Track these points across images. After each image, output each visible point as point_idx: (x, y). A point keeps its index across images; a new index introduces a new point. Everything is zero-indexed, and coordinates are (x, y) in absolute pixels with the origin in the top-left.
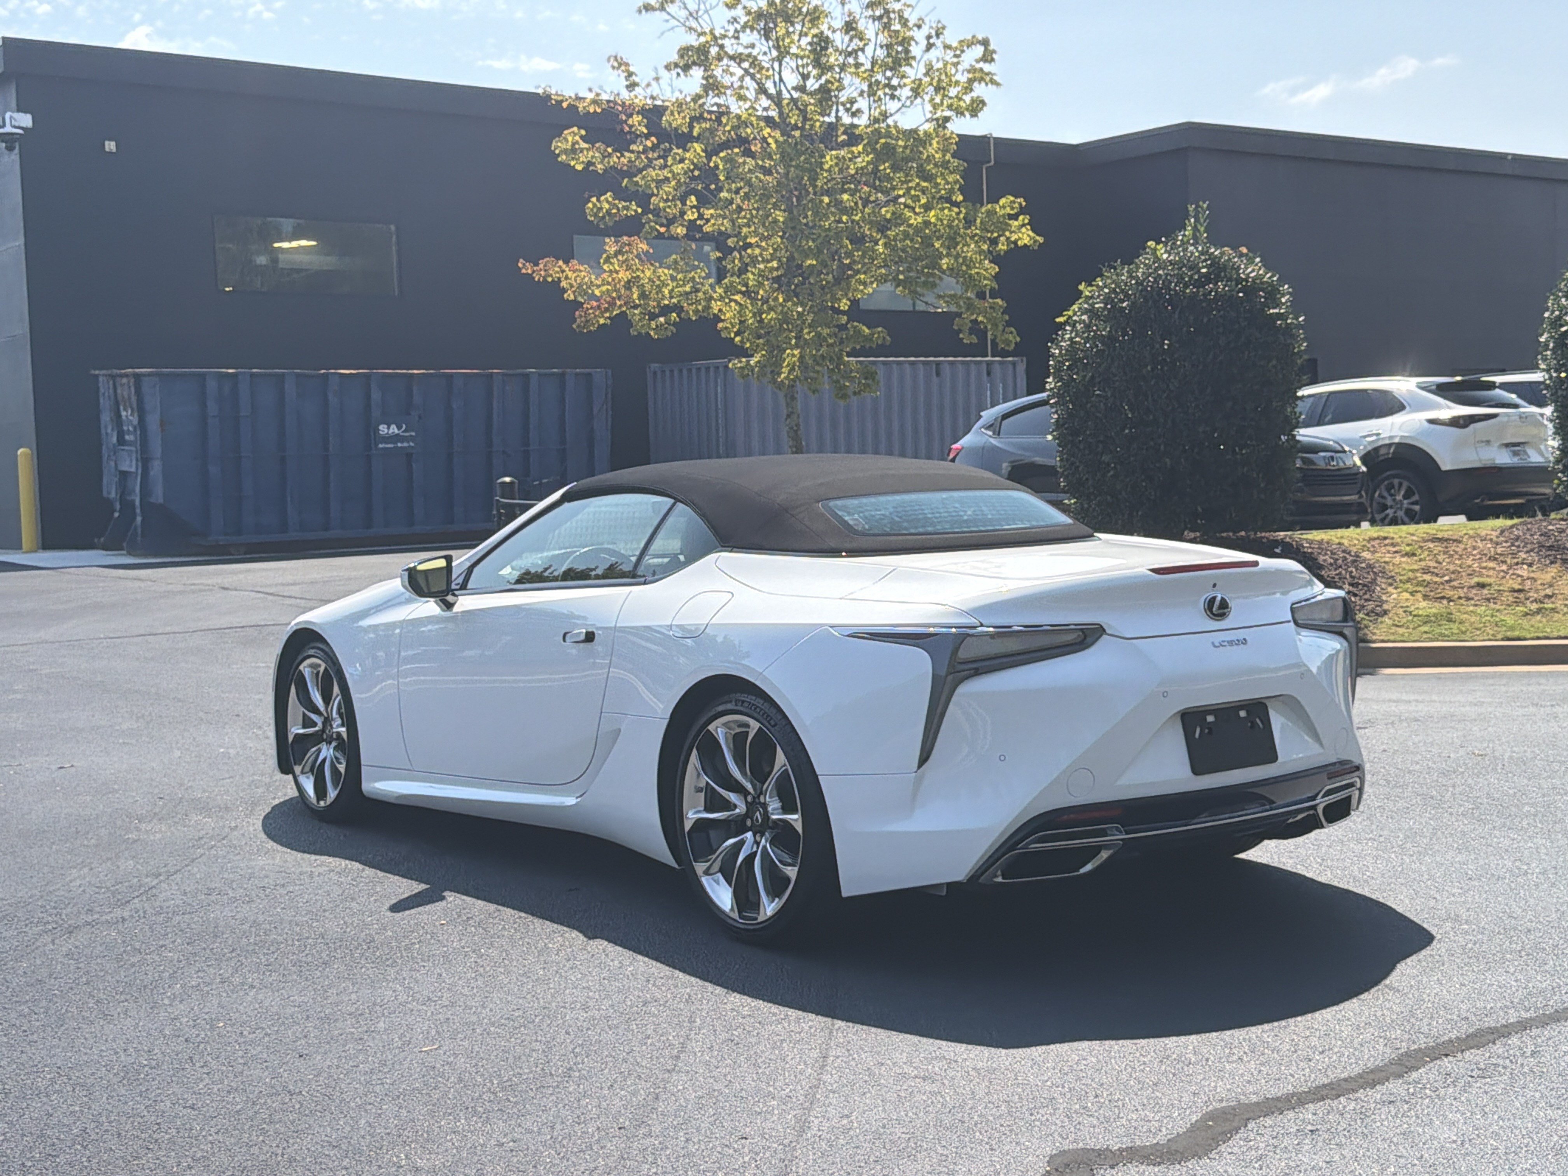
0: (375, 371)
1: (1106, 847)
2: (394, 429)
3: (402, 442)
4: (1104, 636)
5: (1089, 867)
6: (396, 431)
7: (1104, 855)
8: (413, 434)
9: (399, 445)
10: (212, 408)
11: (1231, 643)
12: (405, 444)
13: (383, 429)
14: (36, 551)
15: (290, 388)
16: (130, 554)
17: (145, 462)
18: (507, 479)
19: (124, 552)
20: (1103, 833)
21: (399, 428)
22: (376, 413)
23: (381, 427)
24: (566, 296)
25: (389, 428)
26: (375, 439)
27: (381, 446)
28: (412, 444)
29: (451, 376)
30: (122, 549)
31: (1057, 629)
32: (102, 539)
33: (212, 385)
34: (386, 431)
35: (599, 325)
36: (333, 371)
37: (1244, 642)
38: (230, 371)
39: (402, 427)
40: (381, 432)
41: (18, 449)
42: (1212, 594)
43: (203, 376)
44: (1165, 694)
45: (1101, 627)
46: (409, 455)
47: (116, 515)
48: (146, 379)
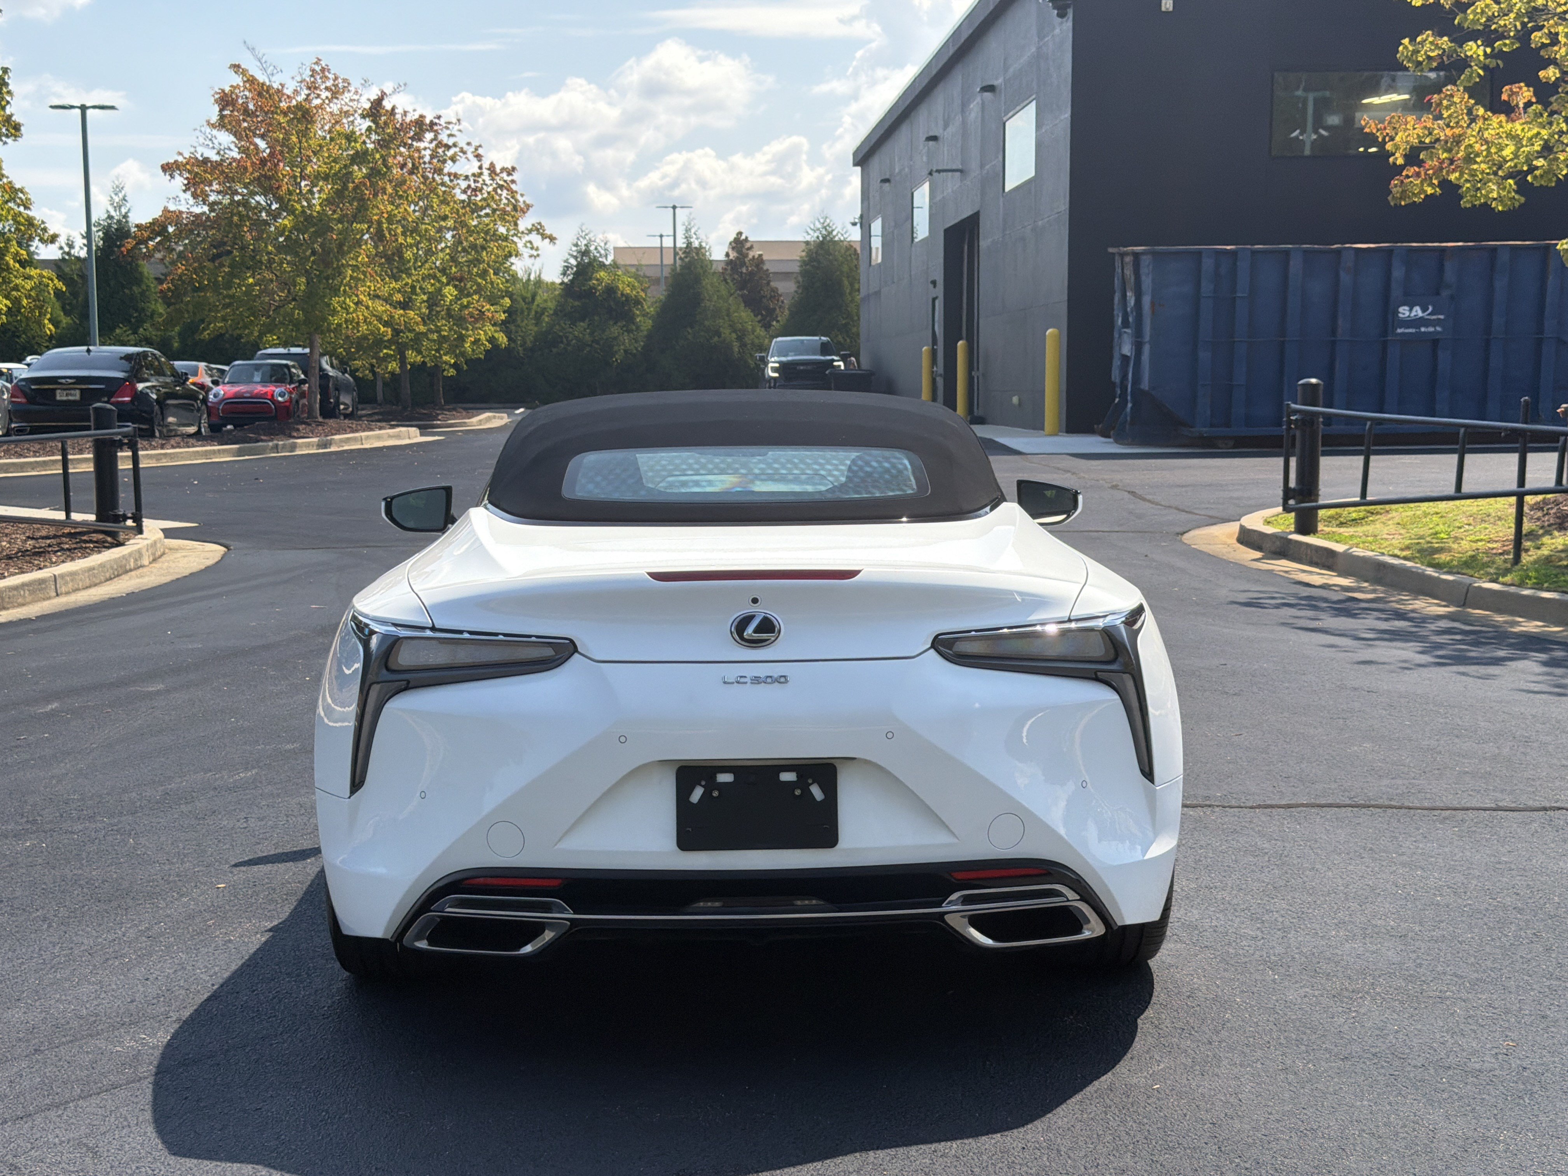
0: (1399, 244)
1: (551, 926)
2: (1417, 312)
3: (1427, 327)
4: (576, 655)
5: (528, 949)
6: (1420, 314)
7: (548, 935)
8: (1442, 317)
9: (1423, 329)
10: (1207, 287)
11: (756, 680)
12: (1431, 329)
13: (1404, 312)
14: (1056, 435)
15: (1296, 265)
16: (1117, 441)
17: (1138, 347)
18: (1314, 381)
19: (1111, 440)
20: (547, 908)
21: (1424, 310)
22: (1396, 292)
23: (1401, 309)
24: (1391, 159)
25: (1411, 310)
26: (1393, 322)
27: (1399, 331)
28: (1439, 329)
29: (1494, 249)
30: (1109, 437)
31: (515, 640)
32: (1100, 426)
33: (1208, 264)
34: (1407, 313)
35: (1427, 196)
36: (1347, 245)
37: (782, 680)
38: (1229, 247)
39: (1428, 309)
40: (1401, 315)
41: (1047, 329)
42: (750, 609)
43: (1199, 253)
44: (623, 739)
45: (572, 641)
46: (1434, 342)
47: (1117, 400)
48: (1144, 257)
